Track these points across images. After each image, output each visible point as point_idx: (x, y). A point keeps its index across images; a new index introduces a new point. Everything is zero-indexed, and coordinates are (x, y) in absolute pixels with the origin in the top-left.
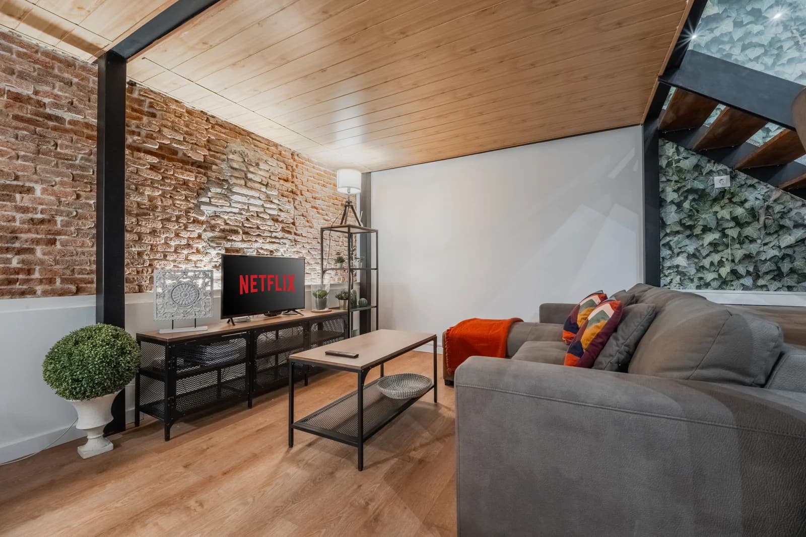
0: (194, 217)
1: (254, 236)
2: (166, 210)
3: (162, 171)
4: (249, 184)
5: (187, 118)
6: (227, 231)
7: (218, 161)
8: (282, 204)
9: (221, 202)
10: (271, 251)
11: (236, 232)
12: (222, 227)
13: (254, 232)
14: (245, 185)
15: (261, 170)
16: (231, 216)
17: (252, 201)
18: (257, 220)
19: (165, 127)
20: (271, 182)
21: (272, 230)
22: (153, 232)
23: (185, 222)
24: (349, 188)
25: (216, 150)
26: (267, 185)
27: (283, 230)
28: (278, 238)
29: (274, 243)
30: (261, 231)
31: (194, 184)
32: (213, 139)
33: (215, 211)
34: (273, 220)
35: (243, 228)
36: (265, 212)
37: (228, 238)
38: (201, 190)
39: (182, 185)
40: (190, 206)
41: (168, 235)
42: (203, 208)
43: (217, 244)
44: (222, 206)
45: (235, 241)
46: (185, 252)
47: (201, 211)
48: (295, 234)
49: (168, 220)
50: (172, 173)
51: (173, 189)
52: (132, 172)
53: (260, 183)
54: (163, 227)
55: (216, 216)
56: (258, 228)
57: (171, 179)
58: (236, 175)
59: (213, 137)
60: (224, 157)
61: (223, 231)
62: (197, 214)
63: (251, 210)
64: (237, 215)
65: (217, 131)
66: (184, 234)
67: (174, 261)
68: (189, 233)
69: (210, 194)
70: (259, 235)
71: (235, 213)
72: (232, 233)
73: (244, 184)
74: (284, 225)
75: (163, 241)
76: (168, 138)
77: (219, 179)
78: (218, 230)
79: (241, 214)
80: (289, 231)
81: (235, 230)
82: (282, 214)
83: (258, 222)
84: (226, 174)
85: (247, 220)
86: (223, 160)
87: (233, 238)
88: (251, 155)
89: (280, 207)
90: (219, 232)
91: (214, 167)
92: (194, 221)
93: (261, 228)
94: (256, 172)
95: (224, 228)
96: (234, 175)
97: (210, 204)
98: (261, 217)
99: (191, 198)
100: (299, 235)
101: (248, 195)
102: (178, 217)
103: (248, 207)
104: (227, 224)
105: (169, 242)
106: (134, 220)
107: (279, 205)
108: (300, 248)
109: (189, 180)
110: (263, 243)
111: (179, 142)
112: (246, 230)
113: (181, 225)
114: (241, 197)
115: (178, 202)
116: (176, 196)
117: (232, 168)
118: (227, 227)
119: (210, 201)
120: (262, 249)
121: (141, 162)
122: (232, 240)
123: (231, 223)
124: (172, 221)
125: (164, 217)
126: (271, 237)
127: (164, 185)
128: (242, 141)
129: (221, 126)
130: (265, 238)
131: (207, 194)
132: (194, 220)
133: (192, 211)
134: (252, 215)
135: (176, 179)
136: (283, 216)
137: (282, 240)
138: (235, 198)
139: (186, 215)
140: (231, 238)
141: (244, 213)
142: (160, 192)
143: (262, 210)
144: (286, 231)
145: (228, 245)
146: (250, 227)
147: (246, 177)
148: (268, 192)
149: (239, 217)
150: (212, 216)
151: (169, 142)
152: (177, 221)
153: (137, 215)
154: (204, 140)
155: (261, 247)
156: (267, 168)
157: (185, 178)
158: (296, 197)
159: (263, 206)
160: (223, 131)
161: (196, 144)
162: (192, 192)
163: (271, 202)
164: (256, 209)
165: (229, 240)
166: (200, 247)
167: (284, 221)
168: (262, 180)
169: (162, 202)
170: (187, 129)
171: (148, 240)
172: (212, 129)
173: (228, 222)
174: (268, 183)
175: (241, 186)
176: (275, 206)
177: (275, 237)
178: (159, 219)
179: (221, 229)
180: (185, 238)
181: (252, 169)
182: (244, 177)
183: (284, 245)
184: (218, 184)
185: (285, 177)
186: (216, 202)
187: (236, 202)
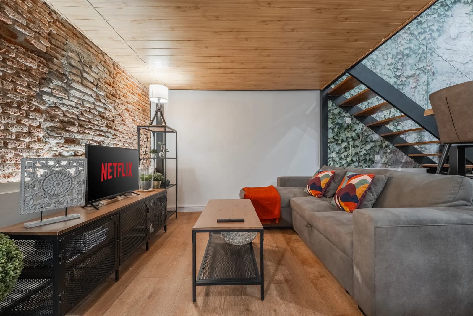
0: (36, 105)
1: (87, 128)
2: (7, 94)
3: (3, 51)
4: (85, 82)
5: (31, 5)
6: (65, 122)
7: (58, 55)
8: (107, 103)
9: (61, 94)
10: (99, 143)
11: (73, 124)
12: (61, 118)
13: (86, 125)
14: (81, 83)
15: (93, 71)
16: (69, 109)
17: (86, 98)
18: (89, 115)
19: (7, 4)
20: (100, 83)
21: (100, 125)
23: (26, 109)
24: (159, 99)
25: (56, 45)
26: (97, 86)
27: (107, 126)
28: (104, 132)
29: (101, 136)
30: (92, 125)
31: (36, 73)
32: (54, 34)
33: (55, 103)
34: (100, 116)
35: (78, 121)
36: (95, 109)
37: (67, 128)
38: (43, 80)
39: (24, 71)
40: (32, 93)
41: (9, 121)
42: (45, 97)
43: (57, 133)
44: (62, 98)
45: (72, 132)
46: (27, 140)
47: (43, 100)
48: (115, 130)
49: (10, 105)
50: (14, 56)
51: (15, 74)
53: (92, 83)
54: (3, 112)
55: (56, 107)
56: (90, 122)
57: (13, 62)
58: (74, 72)
59: (54, 32)
60: (64, 53)
61: (62, 122)
62: (39, 103)
63: (84, 105)
64: (74, 108)
65: (57, 26)
66: (25, 122)
67: (15, 149)
68: (31, 121)
69: (51, 86)
70: (90, 128)
71: (72, 106)
72: (70, 124)
74: (107, 121)
75: (3, 128)
76: (10, 18)
77: (59, 73)
78: (57, 120)
79: (77, 108)
81: (72, 122)
82: (107, 112)
83: (90, 117)
84: (65, 69)
85: (82, 114)
86: (63, 56)
87: (71, 129)
88: (85, 57)
89: (106, 106)
90: (58, 122)
91: (55, 60)
93: (93, 122)
94: (89, 73)
95: (63, 119)
96: (72, 71)
97: (51, 94)
98: (92, 113)
99: (34, 86)
100: (117, 131)
101: (83, 92)
102: (20, 104)
103: (83, 102)
104: (65, 116)
105: (10, 129)
107: (104, 104)
108: (118, 141)
109: (31, 67)
110: (93, 135)
111: (22, 25)
112: (81, 123)
113: (23, 112)
114: (78, 92)
115: (20, 88)
116: (18, 81)
117: (71, 65)
118: (66, 119)
119: (51, 92)
122: (70, 132)
123: (69, 115)
124: (14, 107)
125: (5, 101)
126: (98, 131)
127: (5, 67)
128: (79, 43)
129: (62, 23)
130: (95, 131)
131: (49, 84)
132: (35, 109)
133: (34, 99)
134: (85, 110)
135: (18, 63)
136: (107, 114)
137: (107, 134)
138: (73, 92)
139: (28, 102)
140: (69, 130)
141: (80, 107)
143: (93, 106)
144: (110, 126)
145: (67, 135)
146: (83, 121)
147: (82, 76)
148: (97, 92)
149: (75, 111)
150: (52, 107)
151: (11, 23)
152: (18, 107)
154: (46, 31)
155: (92, 138)
156: (97, 71)
157: (28, 64)
158: (116, 99)
159: (93, 103)
160: (63, 29)
161: (38, 33)
162: (34, 80)
163: (100, 100)
164: (88, 105)
165: (67, 131)
166: (41, 135)
167: (108, 118)
168: (94, 81)
169: (3, 85)
170: (30, 16)
172: (53, 23)
173: (66, 113)
174: (98, 84)
175: (77, 82)
176: (101, 105)
177: (102, 131)
179: (60, 120)
180: (26, 125)
181: (86, 69)
182: (80, 75)
184: (58, 77)
185: (108, 81)
186: (57, 94)
187: (74, 97)
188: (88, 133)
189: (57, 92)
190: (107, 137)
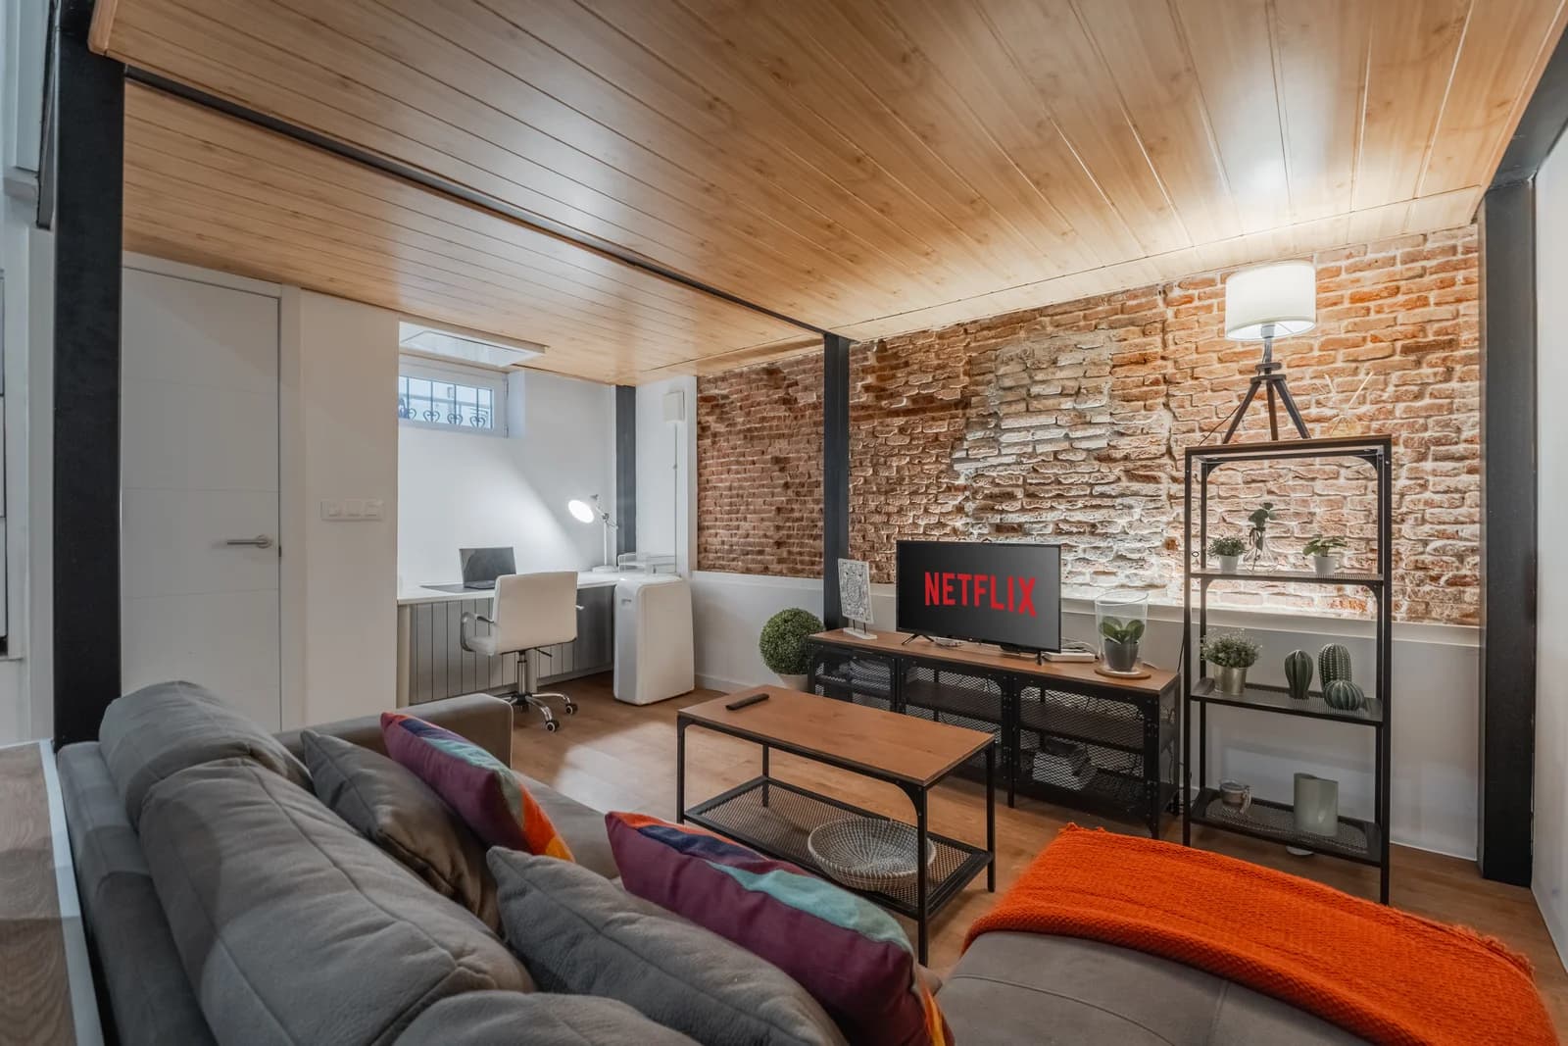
0: (947, 483)
1: (1048, 498)
2: (914, 480)
3: (910, 431)
4: (1035, 404)
5: (937, 346)
6: (996, 496)
7: (980, 388)
8: (1122, 419)
9: (983, 452)
10: (1091, 525)
11: (1011, 496)
12: (987, 491)
13: (1047, 491)
14: (1028, 410)
15: (1062, 368)
16: (1002, 471)
17: (1040, 435)
18: (1054, 468)
19: (911, 374)
20: (1085, 383)
21: (1092, 481)
22: (900, 511)
23: (935, 492)
25: (981, 371)
26: (1077, 394)
27: (1131, 475)
28: (1110, 496)
29: (1099, 507)
30: (1061, 487)
31: (946, 437)
32: (976, 357)
33: (977, 469)
34: (1100, 459)
35: (1028, 487)
36: (1073, 449)
37: (996, 508)
38: (956, 442)
39: (933, 441)
40: (941, 468)
41: (916, 512)
42: (957, 467)
43: (977, 519)
44: (986, 458)
45: (1007, 512)
46: (936, 533)
47: (956, 472)
48: (1174, 480)
49: (916, 493)
50: (920, 430)
51: (923, 451)
52: (881, 445)
53: (1060, 394)
54: (911, 503)
55: (978, 475)
56: (1060, 483)
57: (918, 439)
58: (1009, 399)
59: (974, 355)
60: (992, 376)
61: (991, 497)
62: (951, 478)
63: (1039, 451)
64: (1012, 467)
65: (980, 340)
66: (935, 509)
68: (940, 507)
69: (966, 445)
70: (1059, 496)
71: (1009, 465)
72: (1006, 498)
73: (1025, 409)
74: (1130, 465)
75: (911, 521)
76: (916, 386)
77: (984, 416)
78: (980, 496)
79: (1021, 463)
80: (1147, 477)
81: (1008, 493)
82: (1123, 442)
83: (1056, 471)
84: (994, 403)
85: (1035, 471)
86: (990, 382)
87: (1005, 506)
88: (1040, 349)
89: (1116, 428)
90: (983, 499)
91: (974, 400)
92: (949, 489)
93: (1063, 481)
94: (1049, 378)
95: (991, 493)
96: (1006, 400)
97: (967, 459)
98: (1062, 460)
99: (943, 456)
101: (1031, 427)
102: (927, 487)
103: (1034, 447)
104: (998, 485)
105: (917, 521)
106: (883, 498)
107: (1114, 423)
109: (940, 432)
110: (1068, 509)
111: (928, 385)
112: (1032, 489)
113: (931, 496)
114: (1016, 434)
115: (926, 467)
116: (925, 459)
117: (1004, 389)
118: (996, 490)
119: (967, 454)
120: (1066, 521)
121: (887, 429)
122: (1003, 511)
123: (1002, 483)
124: (922, 493)
125: (912, 489)
126: (1089, 496)
127: (912, 449)
128: (1029, 331)
129: (989, 328)
130: (1072, 500)
131: (963, 445)
132: (948, 487)
133: (943, 476)
134: (1043, 460)
135: (926, 436)
136: (1125, 445)
137: (1119, 501)
138: (1005, 438)
139: (937, 482)
140: (1000, 508)
141: (1025, 460)
142: (908, 459)
143: (1066, 445)
144: (1141, 476)
145: (997, 519)
146: (1040, 483)
147: (1029, 395)
148: (1078, 407)
149: (1016, 471)
150: (972, 477)
151: (917, 391)
152: (926, 492)
153: (886, 493)
154: (962, 364)
155: (1063, 518)
156: (1078, 356)
157: (936, 431)
158: (1173, 390)
159: (1067, 436)
160: (992, 333)
161: (950, 377)
162: (944, 448)
163: (1090, 423)
164: (1050, 448)
166: (957, 524)
167: (1133, 457)
168: (1063, 388)
169: (909, 471)
170: (940, 362)
171: (894, 520)
172: (973, 342)
173: (997, 481)
174: (1080, 388)
175: (1018, 414)
176: (1098, 432)
177: (1102, 495)
178: (906, 493)
179: (986, 495)
180: (935, 513)
181: (1040, 376)
182: (1025, 396)
183: (1126, 511)
184: (981, 423)
185: (1135, 355)
186: (976, 455)
187: (1009, 445)
188: (1052, 508)
189: (975, 452)
190: (1121, 507)
